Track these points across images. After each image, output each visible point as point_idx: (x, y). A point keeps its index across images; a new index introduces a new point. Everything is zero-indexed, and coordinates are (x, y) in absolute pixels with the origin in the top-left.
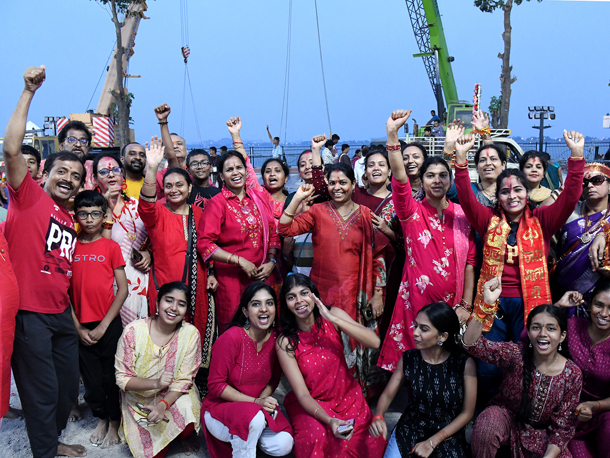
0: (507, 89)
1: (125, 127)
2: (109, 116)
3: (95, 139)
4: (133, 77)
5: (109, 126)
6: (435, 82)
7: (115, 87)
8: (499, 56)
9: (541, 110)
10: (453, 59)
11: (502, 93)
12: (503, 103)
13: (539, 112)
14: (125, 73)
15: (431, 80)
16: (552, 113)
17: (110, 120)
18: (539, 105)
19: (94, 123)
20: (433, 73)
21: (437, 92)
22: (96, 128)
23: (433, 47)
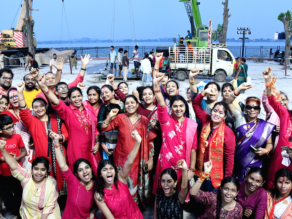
0: (226, 21)
1: (31, 37)
2: (22, 31)
3: (15, 43)
4: (35, 10)
5: (23, 37)
6: (190, 15)
7: (25, 17)
8: (222, 3)
9: (244, 30)
10: (199, 3)
11: (224, 23)
12: (224, 28)
13: (242, 30)
14: (30, 8)
15: (188, 14)
16: (249, 31)
17: (23, 33)
18: (243, 27)
19: (15, 35)
20: (189, 10)
21: (191, 20)
22: (16, 38)
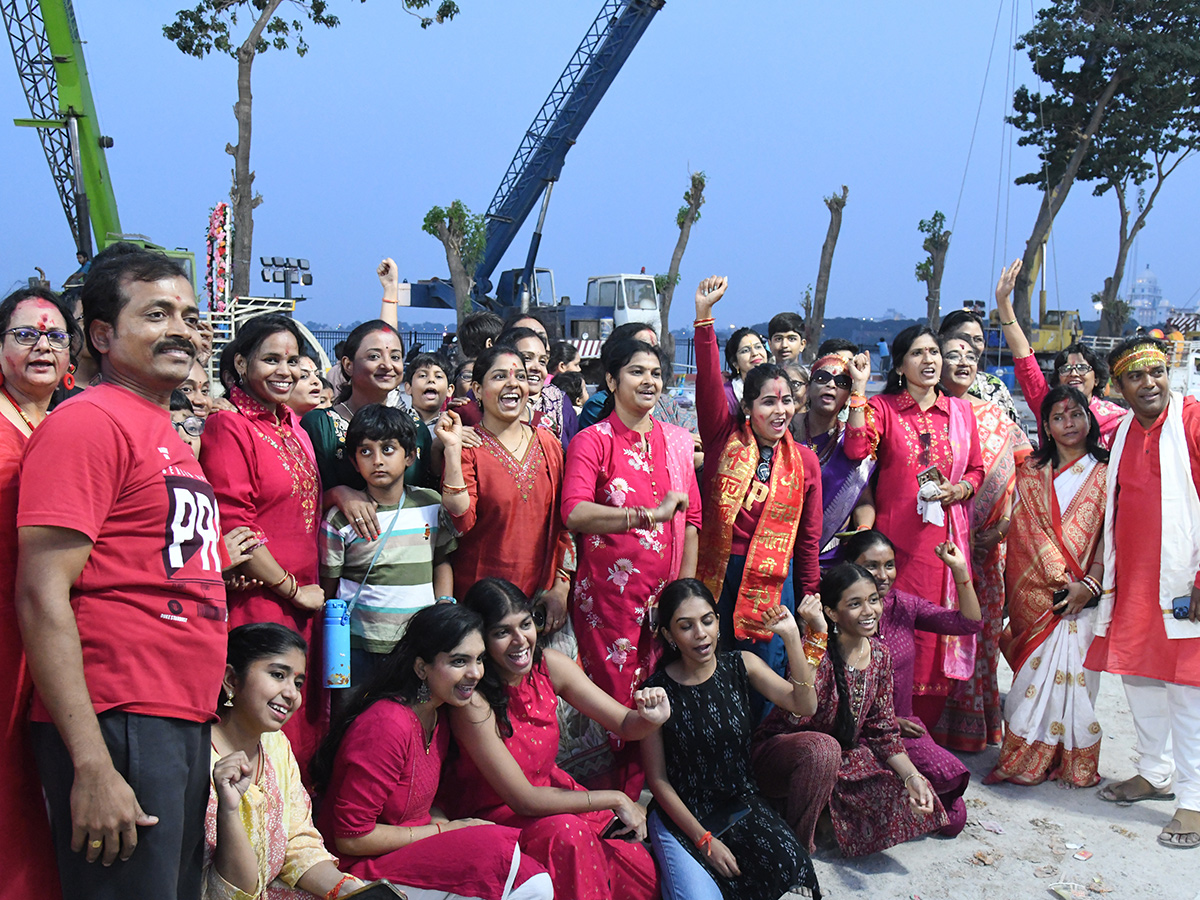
0: (247, 220)
8: (227, 150)
9: (285, 265)
10: (110, 143)
12: (238, 246)
13: (281, 269)
15: (59, 184)
16: (306, 272)
18: (281, 255)
20: (64, 168)
21: (78, 209)
23: (65, 109)
